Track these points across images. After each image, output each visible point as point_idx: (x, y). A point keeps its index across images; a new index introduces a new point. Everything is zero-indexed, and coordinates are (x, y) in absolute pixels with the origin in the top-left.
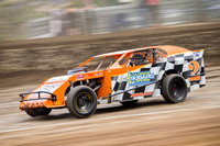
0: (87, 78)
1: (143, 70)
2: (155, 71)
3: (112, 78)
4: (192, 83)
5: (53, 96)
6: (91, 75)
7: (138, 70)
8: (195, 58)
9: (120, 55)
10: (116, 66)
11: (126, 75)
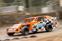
0: (26, 24)
1: (41, 22)
2: (44, 23)
3: (33, 25)
4: (53, 26)
5: (17, 29)
6: (27, 24)
7: (39, 23)
8: (54, 19)
9: (34, 18)
10: (34, 21)
11: (36, 24)
